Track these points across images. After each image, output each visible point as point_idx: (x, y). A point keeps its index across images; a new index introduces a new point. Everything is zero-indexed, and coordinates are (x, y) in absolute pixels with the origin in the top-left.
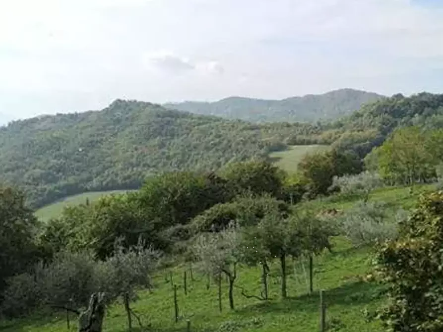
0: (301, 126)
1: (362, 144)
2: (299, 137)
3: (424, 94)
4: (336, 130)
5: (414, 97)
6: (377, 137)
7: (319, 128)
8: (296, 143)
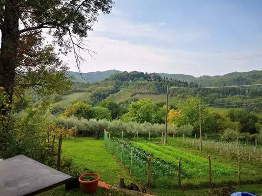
0: (80, 83)
1: (105, 93)
2: (78, 89)
3: (135, 72)
4: (95, 86)
5: (131, 73)
6: (112, 89)
7: (88, 84)
8: (76, 92)
